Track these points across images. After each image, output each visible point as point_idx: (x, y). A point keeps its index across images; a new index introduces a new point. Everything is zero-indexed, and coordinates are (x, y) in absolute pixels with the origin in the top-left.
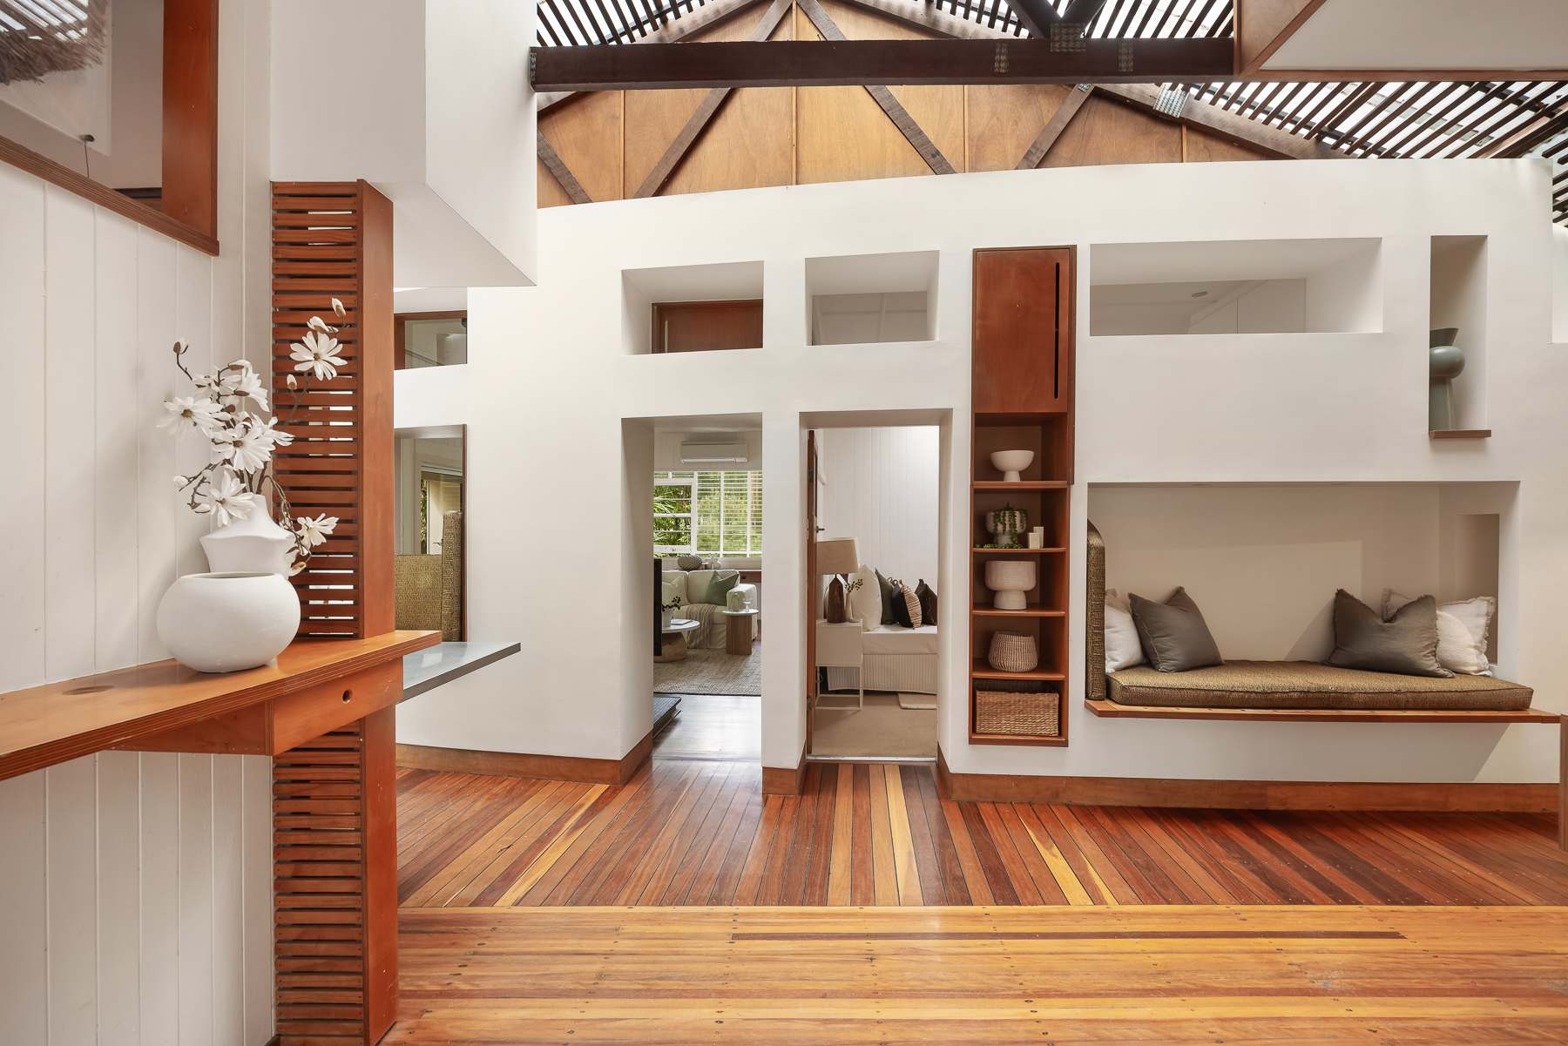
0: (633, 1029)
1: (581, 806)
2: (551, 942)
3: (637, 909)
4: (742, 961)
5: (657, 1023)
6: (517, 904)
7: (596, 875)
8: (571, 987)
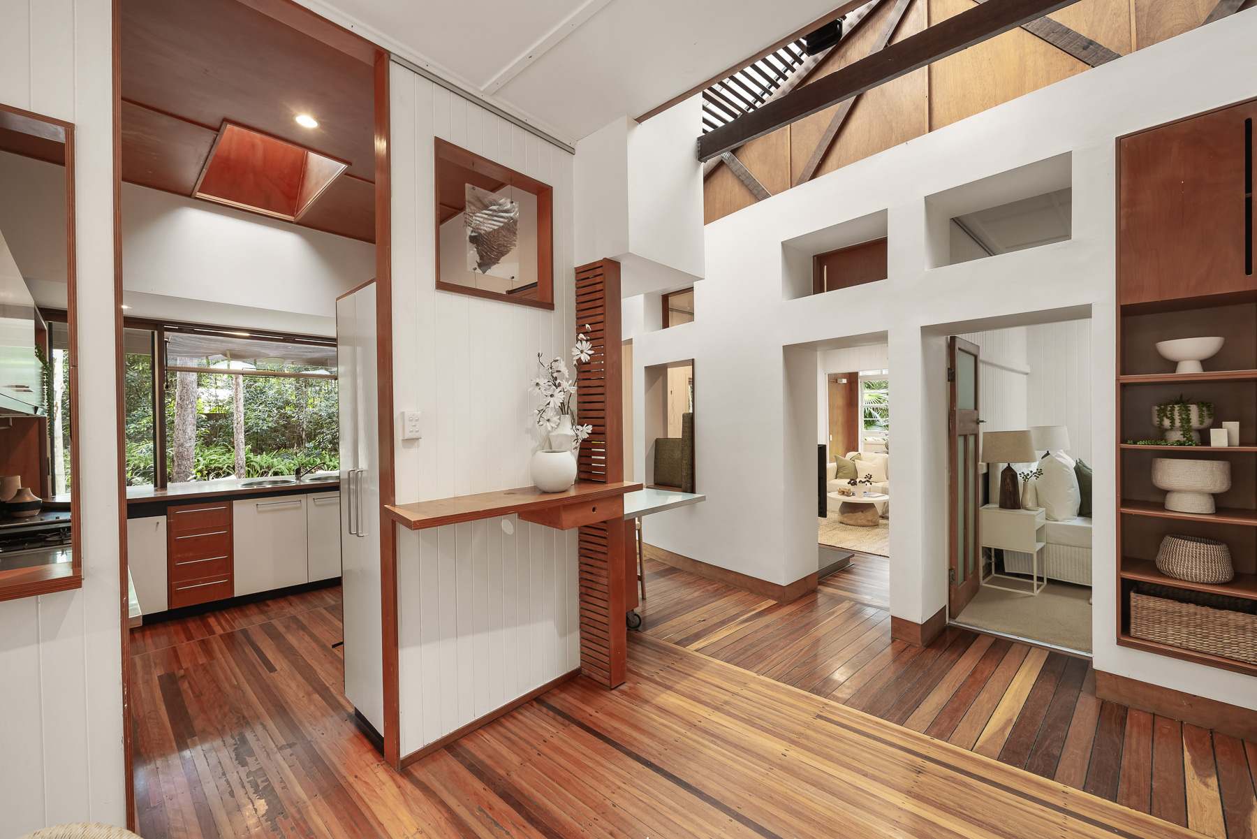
0: (732, 735)
1: (754, 610)
2: (707, 676)
3: (762, 677)
4: (814, 730)
5: (747, 738)
6: (697, 651)
7: (746, 650)
8: (709, 701)
